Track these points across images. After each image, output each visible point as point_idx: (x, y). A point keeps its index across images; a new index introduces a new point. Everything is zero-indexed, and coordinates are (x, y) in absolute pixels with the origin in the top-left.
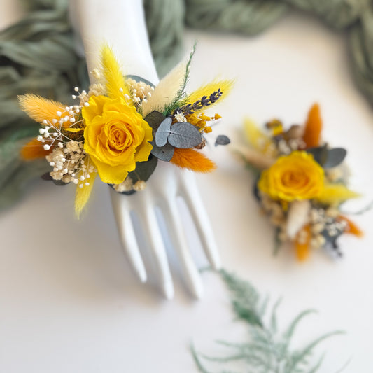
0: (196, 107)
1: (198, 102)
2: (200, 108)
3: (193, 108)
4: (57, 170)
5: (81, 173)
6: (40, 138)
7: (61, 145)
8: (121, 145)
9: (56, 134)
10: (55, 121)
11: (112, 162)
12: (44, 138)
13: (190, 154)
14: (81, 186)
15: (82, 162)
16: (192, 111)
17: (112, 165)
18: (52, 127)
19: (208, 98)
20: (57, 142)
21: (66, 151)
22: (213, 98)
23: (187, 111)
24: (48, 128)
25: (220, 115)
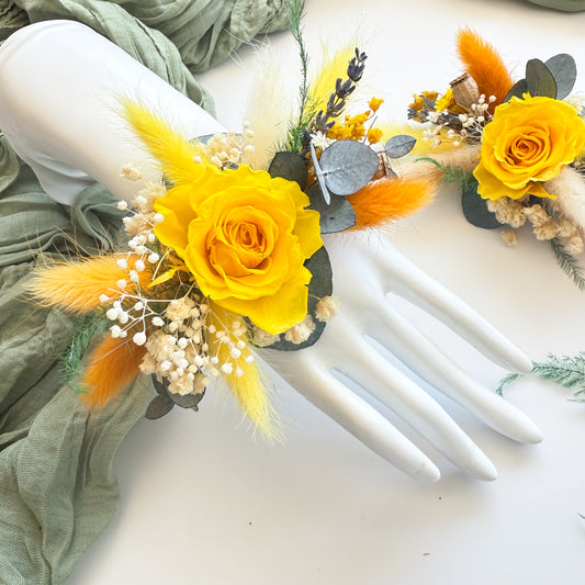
0: (333, 110)
1: (332, 98)
2: (342, 104)
3: (329, 114)
4: (180, 371)
5: (225, 348)
6: (116, 332)
7: (158, 321)
8: (262, 248)
9: (138, 306)
10: (122, 283)
11: (267, 286)
12: (122, 326)
13: (375, 193)
14: (239, 372)
15: (212, 329)
16: (330, 120)
17: (271, 292)
18: (123, 297)
19: (345, 78)
20: (149, 319)
21: (173, 326)
22: (355, 72)
23: (322, 125)
24: (117, 304)
25: (378, 97)
